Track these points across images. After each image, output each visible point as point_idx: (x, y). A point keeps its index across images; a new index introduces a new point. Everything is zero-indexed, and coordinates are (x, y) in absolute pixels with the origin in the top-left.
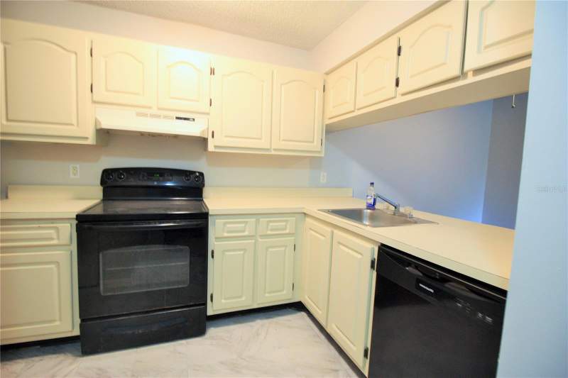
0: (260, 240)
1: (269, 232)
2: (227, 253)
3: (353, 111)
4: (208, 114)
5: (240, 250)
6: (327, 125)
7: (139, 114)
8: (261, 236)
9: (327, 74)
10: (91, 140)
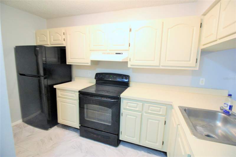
0: (144, 114)
1: (150, 111)
2: (128, 116)
3: (216, 41)
4: (128, 50)
5: (134, 116)
6: (202, 49)
7: (103, 53)
8: (145, 112)
9: (204, 15)
10: (89, 64)
